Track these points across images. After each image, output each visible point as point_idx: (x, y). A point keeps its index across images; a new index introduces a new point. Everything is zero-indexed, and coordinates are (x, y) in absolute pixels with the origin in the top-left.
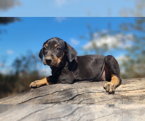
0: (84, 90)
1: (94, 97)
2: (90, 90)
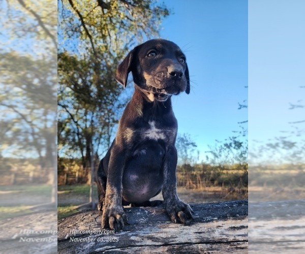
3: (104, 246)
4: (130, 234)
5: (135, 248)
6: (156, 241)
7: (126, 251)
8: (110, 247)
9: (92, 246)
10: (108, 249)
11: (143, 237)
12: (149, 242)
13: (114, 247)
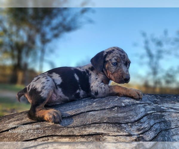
0: (153, 107)
1: (170, 119)
2: (162, 108)
3: (150, 111)
4: (159, 106)
5: (167, 113)
6: (176, 110)
7: (163, 114)
8: (153, 112)
9: (144, 110)
10: (154, 112)
11: (167, 107)
12: (172, 110)
13: (156, 112)
